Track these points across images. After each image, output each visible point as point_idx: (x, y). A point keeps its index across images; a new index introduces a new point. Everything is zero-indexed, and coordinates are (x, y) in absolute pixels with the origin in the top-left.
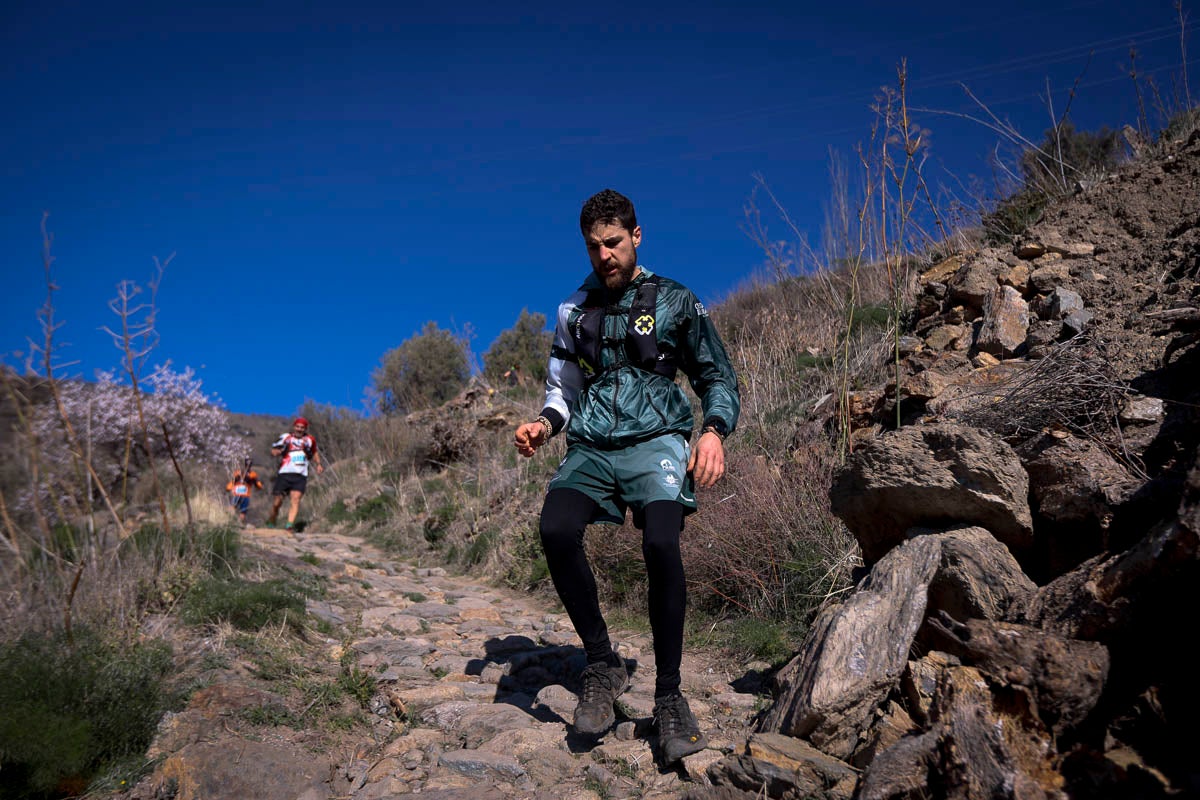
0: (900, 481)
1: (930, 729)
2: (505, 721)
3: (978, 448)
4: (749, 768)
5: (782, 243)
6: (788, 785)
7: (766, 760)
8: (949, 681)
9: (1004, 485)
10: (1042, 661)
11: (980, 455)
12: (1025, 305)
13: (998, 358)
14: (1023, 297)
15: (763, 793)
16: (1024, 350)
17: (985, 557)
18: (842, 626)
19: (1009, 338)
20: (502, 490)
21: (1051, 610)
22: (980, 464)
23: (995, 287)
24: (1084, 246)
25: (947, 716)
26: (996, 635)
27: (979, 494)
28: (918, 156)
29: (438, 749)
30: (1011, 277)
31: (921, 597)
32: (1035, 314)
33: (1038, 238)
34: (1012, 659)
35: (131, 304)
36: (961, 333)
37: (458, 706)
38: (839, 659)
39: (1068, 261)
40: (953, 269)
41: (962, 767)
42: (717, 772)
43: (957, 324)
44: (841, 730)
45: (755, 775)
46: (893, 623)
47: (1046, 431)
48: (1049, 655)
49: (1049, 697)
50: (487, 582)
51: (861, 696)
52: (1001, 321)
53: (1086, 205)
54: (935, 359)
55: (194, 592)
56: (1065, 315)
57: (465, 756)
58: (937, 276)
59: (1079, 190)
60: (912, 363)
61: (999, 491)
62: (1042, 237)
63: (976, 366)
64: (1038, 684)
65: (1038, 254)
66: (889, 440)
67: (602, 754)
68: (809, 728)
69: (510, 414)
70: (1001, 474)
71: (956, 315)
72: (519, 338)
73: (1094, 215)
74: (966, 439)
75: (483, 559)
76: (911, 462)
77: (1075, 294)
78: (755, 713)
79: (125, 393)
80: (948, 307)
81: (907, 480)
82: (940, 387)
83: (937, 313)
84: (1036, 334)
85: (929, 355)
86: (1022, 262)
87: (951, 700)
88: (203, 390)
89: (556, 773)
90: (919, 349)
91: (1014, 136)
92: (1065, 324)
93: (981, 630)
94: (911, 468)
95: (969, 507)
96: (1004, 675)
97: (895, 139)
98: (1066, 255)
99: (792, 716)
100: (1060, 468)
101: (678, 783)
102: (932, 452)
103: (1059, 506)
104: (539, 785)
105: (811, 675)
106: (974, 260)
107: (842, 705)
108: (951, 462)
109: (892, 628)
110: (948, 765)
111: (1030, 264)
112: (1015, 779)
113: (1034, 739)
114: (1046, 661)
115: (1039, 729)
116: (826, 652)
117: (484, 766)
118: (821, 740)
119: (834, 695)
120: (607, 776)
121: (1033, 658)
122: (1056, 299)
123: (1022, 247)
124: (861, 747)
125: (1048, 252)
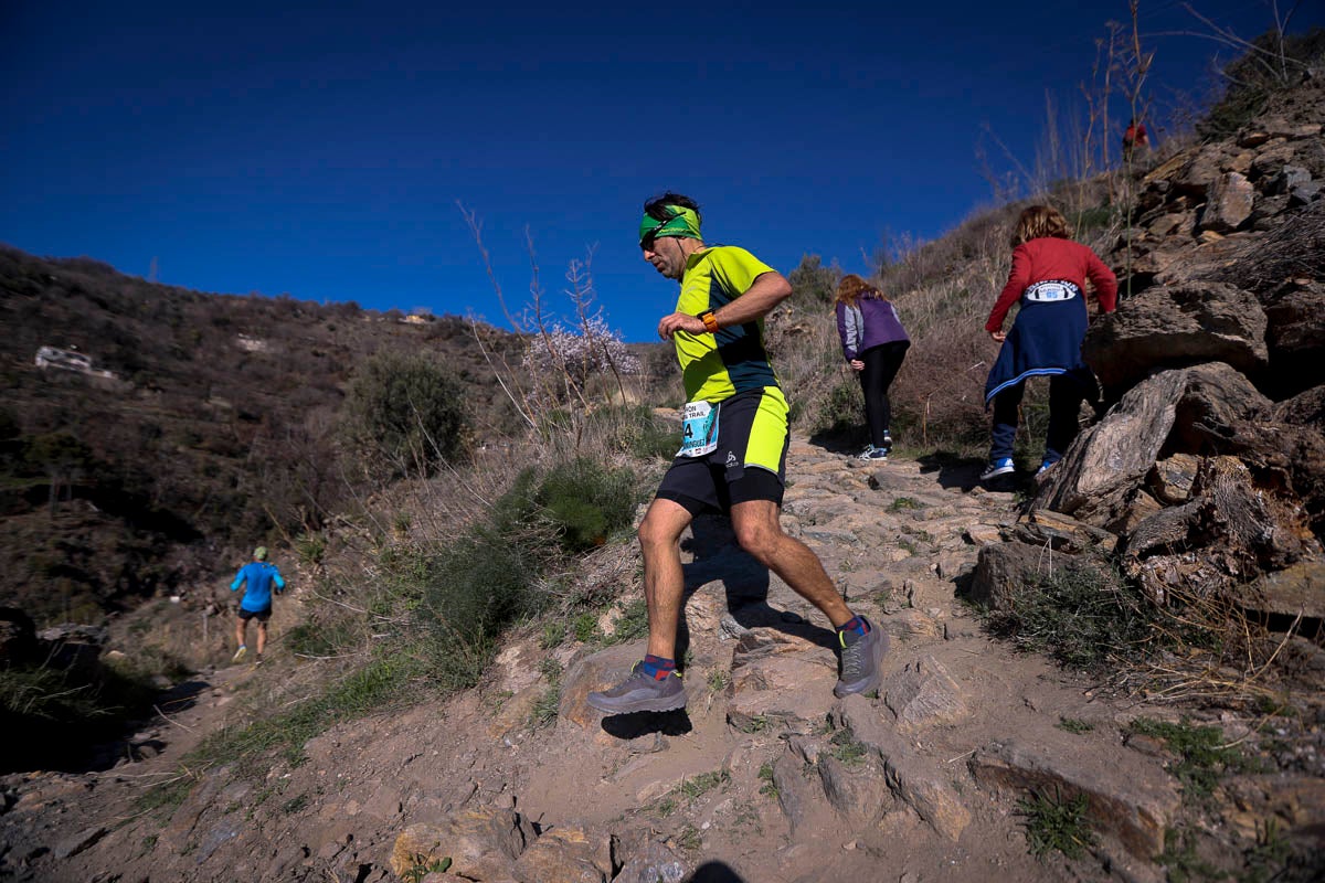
0: (1147, 332)
1: (1192, 500)
2: (839, 510)
3: (1223, 298)
4: (1034, 530)
5: (1009, 174)
6: (1067, 541)
7: (1047, 525)
8: (1212, 467)
9: (1246, 327)
10: (1302, 449)
11: (1225, 304)
12: (1249, 185)
13: (1222, 234)
14: (1248, 180)
15: (1048, 546)
16: (1248, 225)
17: (1226, 383)
18: (1100, 437)
19: (1232, 216)
20: (806, 373)
21: (1297, 416)
22: (1225, 311)
23: (1219, 176)
24: (1310, 127)
25: (1209, 491)
26: (1259, 431)
27: (1221, 335)
28: (1136, 78)
29: (797, 526)
30: (1233, 166)
31: (1170, 414)
32: (1259, 193)
33: (1262, 127)
34: (1270, 448)
35: (578, 274)
36: (1184, 220)
37: (806, 502)
38: (1099, 461)
39: (1293, 143)
40: (1176, 166)
41: (1224, 525)
42: (1008, 533)
43: (1179, 212)
44: (1099, 509)
45: (1039, 534)
46: (1144, 434)
47: (1289, 280)
48: (1309, 444)
49: (1304, 475)
50: (802, 433)
51: (1117, 485)
52: (1225, 203)
53: (1313, 90)
54: (1158, 242)
55: (638, 440)
56: (1293, 189)
57: (816, 529)
58: (1159, 176)
59: (1307, 77)
60: (1136, 249)
61: (1240, 332)
62: (1267, 125)
63: (1199, 244)
64: (1295, 466)
65: (1262, 141)
66: (1138, 301)
67: (908, 528)
68: (1075, 507)
69: (803, 325)
70: (1243, 319)
71: (1179, 204)
72: (802, 274)
73: (1322, 98)
74: (1213, 292)
75: (798, 418)
76: (1158, 316)
77: (1303, 169)
78: (1015, 504)
79: (567, 337)
80: (1170, 199)
81: (1154, 330)
82: (1165, 263)
83: (1160, 206)
84: (1262, 208)
85: (1152, 241)
86: (1246, 151)
87: (1214, 479)
88: (610, 329)
89: (878, 540)
90: (1142, 237)
91: (1236, 43)
92: (1292, 196)
93: (1244, 429)
94: (1158, 321)
95: (1209, 348)
96: (1264, 461)
97: (1116, 67)
98: (1290, 138)
99: (1060, 500)
100: (1303, 310)
101: (965, 546)
102: (1178, 306)
103: (1297, 340)
104: (868, 546)
105: (1076, 473)
106: (1197, 155)
107: (1103, 491)
108: (1197, 312)
109: (1144, 437)
110: (1208, 524)
111: (1253, 151)
112: (1274, 532)
113: (1289, 506)
114: (1306, 448)
115: (1292, 498)
116: (1088, 457)
117: (831, 535)
118: (1083, 516)
119: (1096, 484)
120: (914, 541)
121: (1293, 446)
122: (1283, 177)
123: (1246, 138)
124: (1112, 521)
125: (1272, 138)
